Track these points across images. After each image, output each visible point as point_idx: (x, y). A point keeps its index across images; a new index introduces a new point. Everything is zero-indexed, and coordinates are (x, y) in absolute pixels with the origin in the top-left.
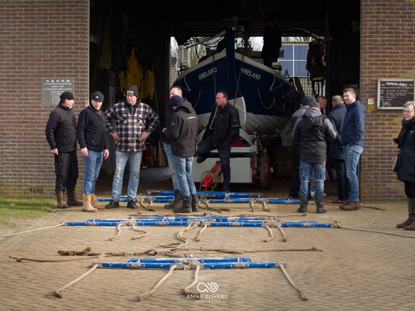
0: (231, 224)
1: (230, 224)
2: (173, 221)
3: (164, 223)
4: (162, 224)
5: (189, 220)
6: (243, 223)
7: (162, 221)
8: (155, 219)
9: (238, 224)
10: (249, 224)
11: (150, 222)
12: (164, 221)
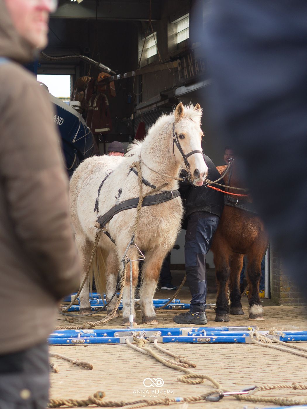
0: (196, 338)
1: (194, 339)
2: (95, 337)
3: (82, 341)
4: (78, 342)
5: (117, 334)
6: (216, 337)
7: (77, 337)
8: (66, 335)
9: (207, 339)
10: (226, 339)
11: (59, 339)
12: (81, 337)
